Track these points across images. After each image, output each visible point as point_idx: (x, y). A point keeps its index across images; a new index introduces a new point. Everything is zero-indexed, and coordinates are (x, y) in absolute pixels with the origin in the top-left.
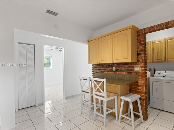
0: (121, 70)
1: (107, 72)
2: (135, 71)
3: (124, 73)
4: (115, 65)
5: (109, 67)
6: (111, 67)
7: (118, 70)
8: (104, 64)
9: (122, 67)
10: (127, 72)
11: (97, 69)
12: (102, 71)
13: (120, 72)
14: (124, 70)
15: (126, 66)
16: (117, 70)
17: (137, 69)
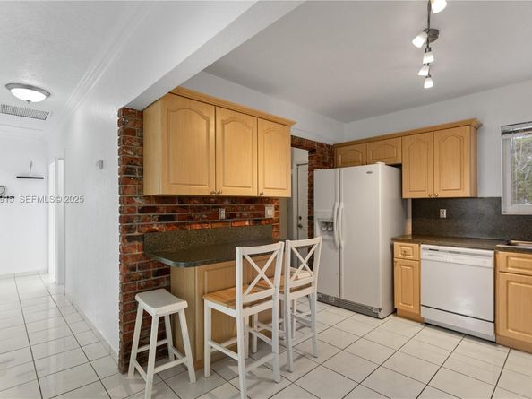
0: (241, 216)
1: (198, 227)
2: (266, 217)
3: (247, 224)
4: (227, 202)
5: (208, 208)
6: (215, 207)
7: (233, 216)
8: (190, 198)
9: (243, 207)
10: (254, 220)
11: (157, 215)
12: (177, 225)
13: (238, 221)
14: (248, 217)
15: (252, 206)
16: (230, 216)
17: (270, 212)
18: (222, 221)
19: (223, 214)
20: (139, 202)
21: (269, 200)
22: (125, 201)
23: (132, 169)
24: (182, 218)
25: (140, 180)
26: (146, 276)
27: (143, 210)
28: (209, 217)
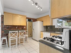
2: (24, 28)
3: (21, 29)
4: (17, 26)
12: (9, 29)
19: (17, 28)
21: (24, 26)
26: (4, 35)
27: (4, 27)
28: (15, 28)
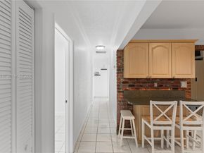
0: (166, 86)
1: (144, 89)
2: (181, 87)
3: (169, 89)
4: (158, 80)
6: (152, 82)
7: (161, 86)
10: (173, 88)
11: (128, 84)
12: (136, 88)
13: (164, 88)
14: (170, 86)
17: (184, 85)
18: (155, 88)
19: (156, 85)
20: (122, 80)
21: (183, 80)
22: (118, 79)
23: (120, 69)
24: (138, 86)
25: (122, 73)
27: (123, 83)
28: (149, 86)
